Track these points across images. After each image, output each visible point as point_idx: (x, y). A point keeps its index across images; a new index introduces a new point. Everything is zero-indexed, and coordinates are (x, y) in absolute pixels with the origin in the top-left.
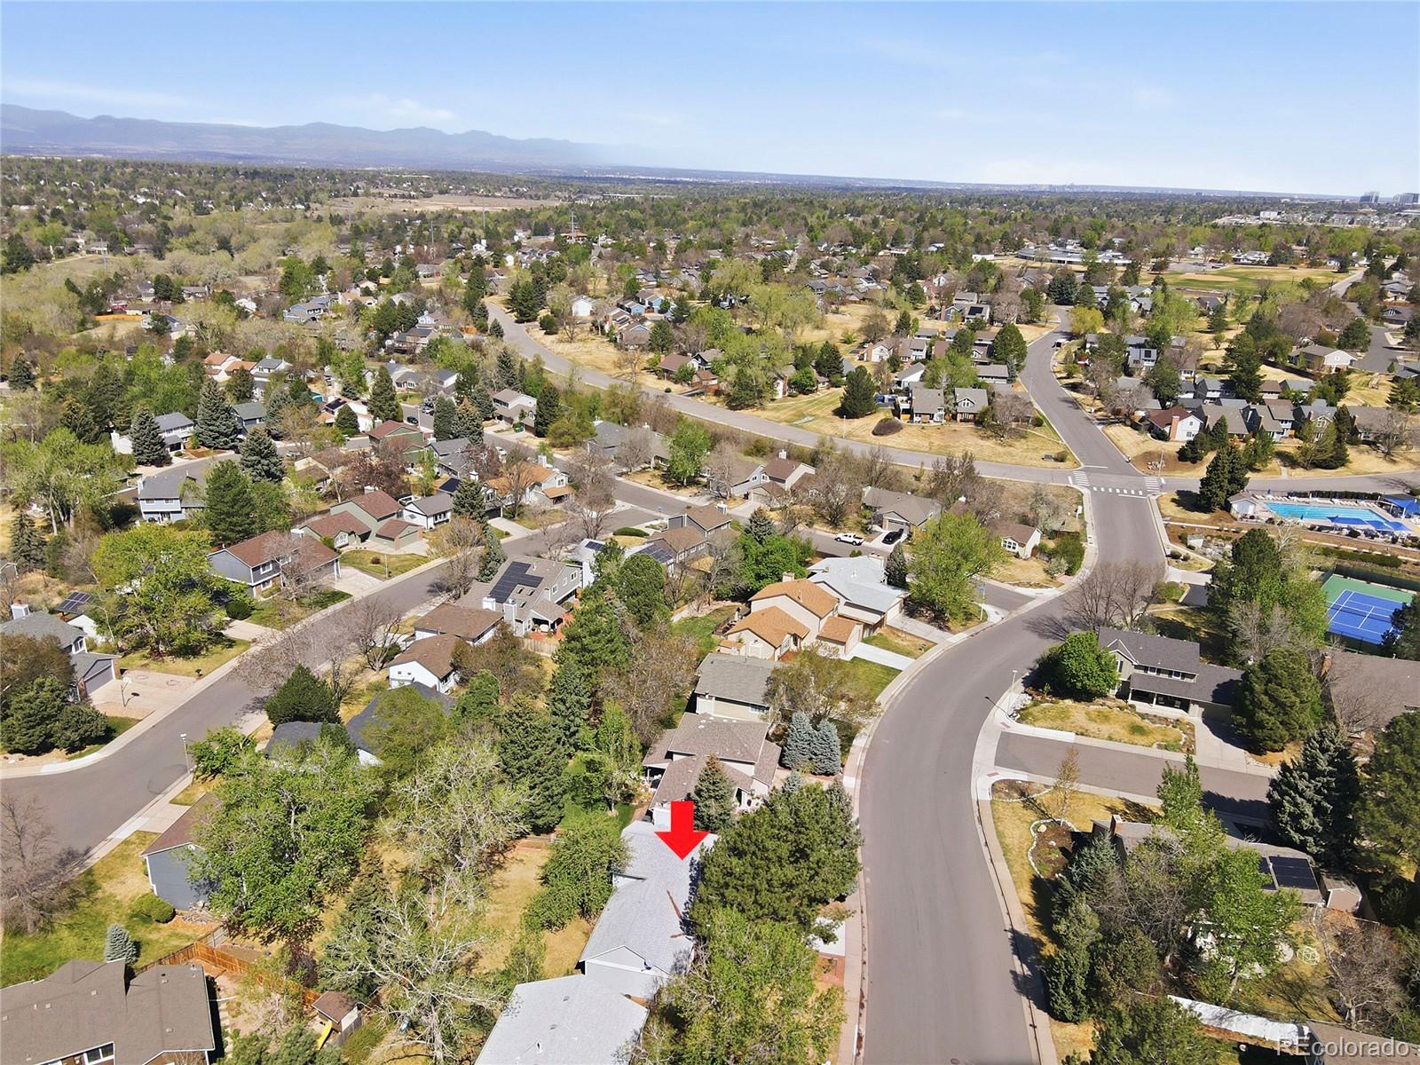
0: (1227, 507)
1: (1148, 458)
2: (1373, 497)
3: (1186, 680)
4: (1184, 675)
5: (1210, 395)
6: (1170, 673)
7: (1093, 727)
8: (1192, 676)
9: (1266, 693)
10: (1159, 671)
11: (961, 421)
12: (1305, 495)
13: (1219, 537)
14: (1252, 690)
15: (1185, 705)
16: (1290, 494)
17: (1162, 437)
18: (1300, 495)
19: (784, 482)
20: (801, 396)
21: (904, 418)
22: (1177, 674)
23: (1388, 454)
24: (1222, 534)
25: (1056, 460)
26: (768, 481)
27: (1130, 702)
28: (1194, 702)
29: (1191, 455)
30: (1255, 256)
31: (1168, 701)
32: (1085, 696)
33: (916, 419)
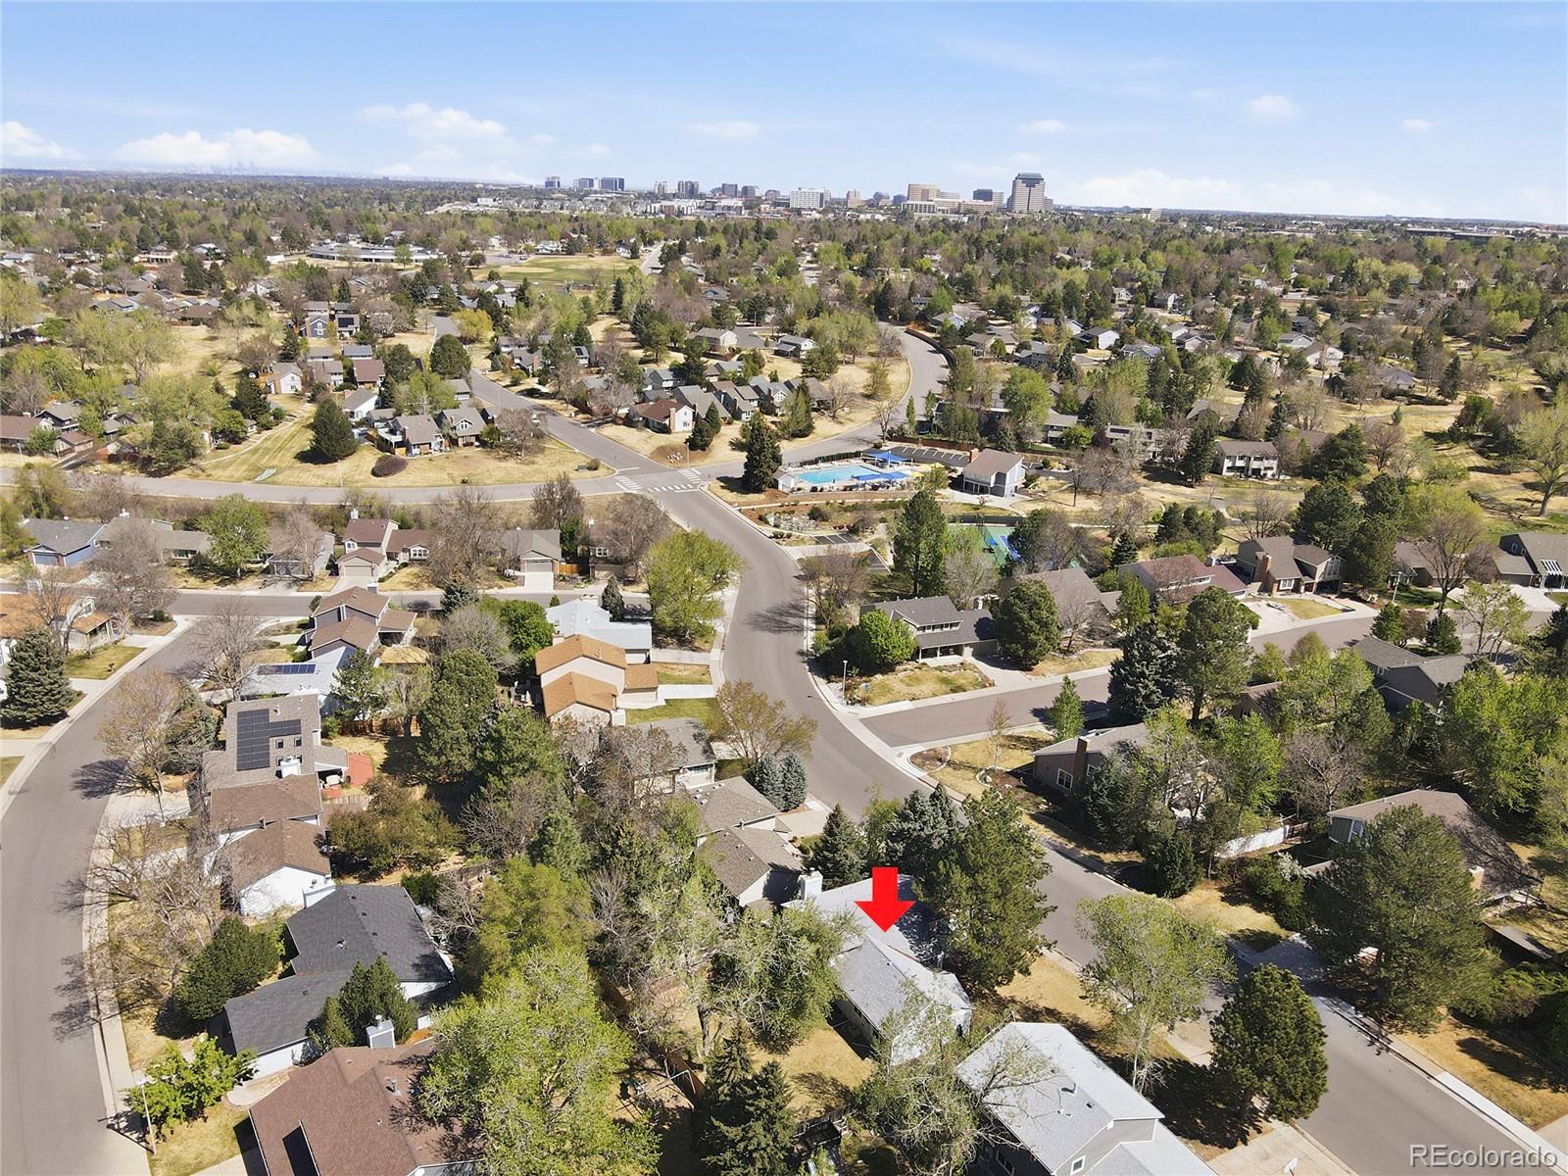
0: (775, 485)
1: (663, 452)
2: (857, 455)
3: (954, 628)
4: (951, 625)
5: (665, 384)
6: (942, 626)
7: (915, 690)
8: (957, 624)
9: (1032, 618)
10: (934, 627)
11: (465, 445)
12: (816, 462)
13: (784, 512)
14: (1020, 620)
15: (958, 650)
16: (803, 464)
17: (665, 430)
18: (811, 463)
19: (379, 545)
20: (233, 447)
21: (400, 452)
22: (947, 626)
23: (834, 417)
24: (785, 508)
25: (589, 469)
26: (357, 548)
27: (921, 661)
28: (966, 645)
29: (700, 444)
30: (553, 246)
31: (945, 651)
32: (887, 667)
33: (415, 451)
